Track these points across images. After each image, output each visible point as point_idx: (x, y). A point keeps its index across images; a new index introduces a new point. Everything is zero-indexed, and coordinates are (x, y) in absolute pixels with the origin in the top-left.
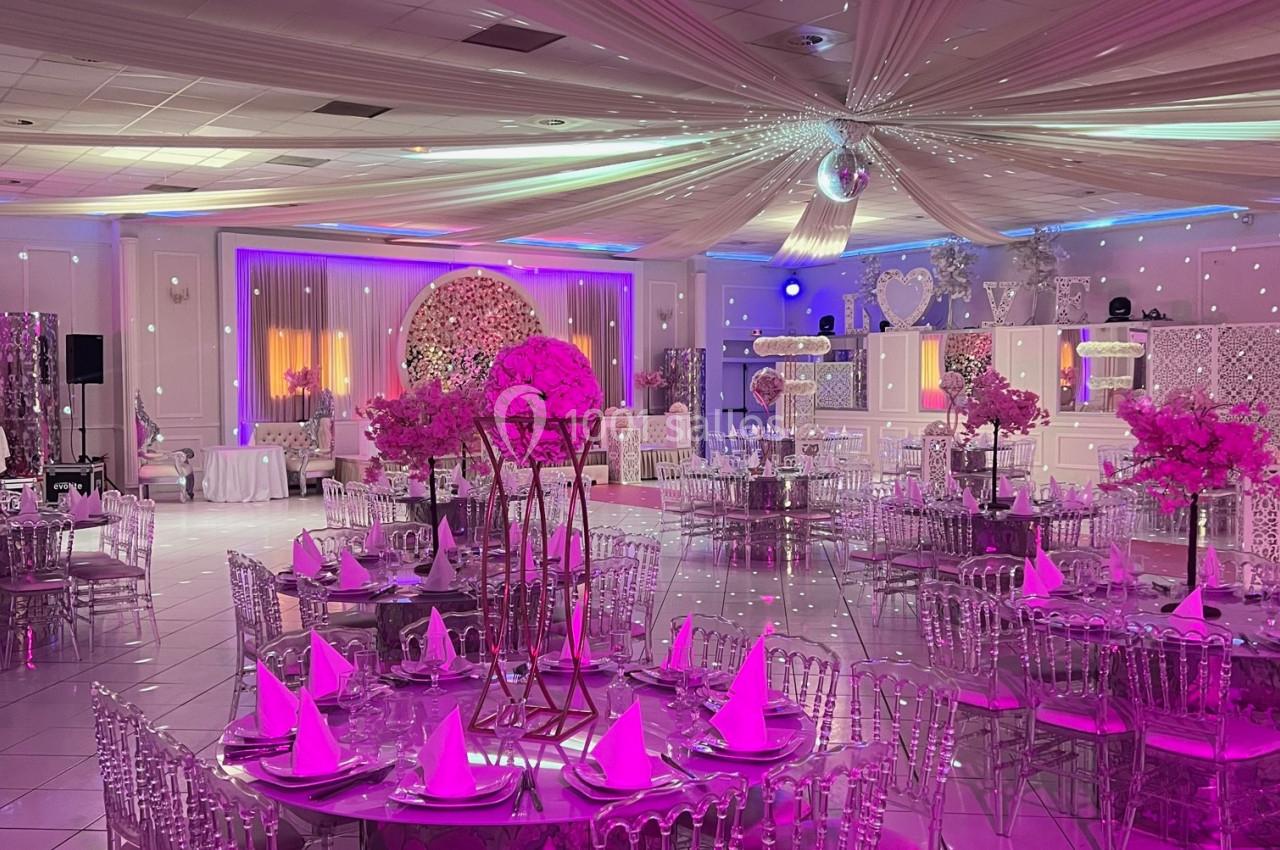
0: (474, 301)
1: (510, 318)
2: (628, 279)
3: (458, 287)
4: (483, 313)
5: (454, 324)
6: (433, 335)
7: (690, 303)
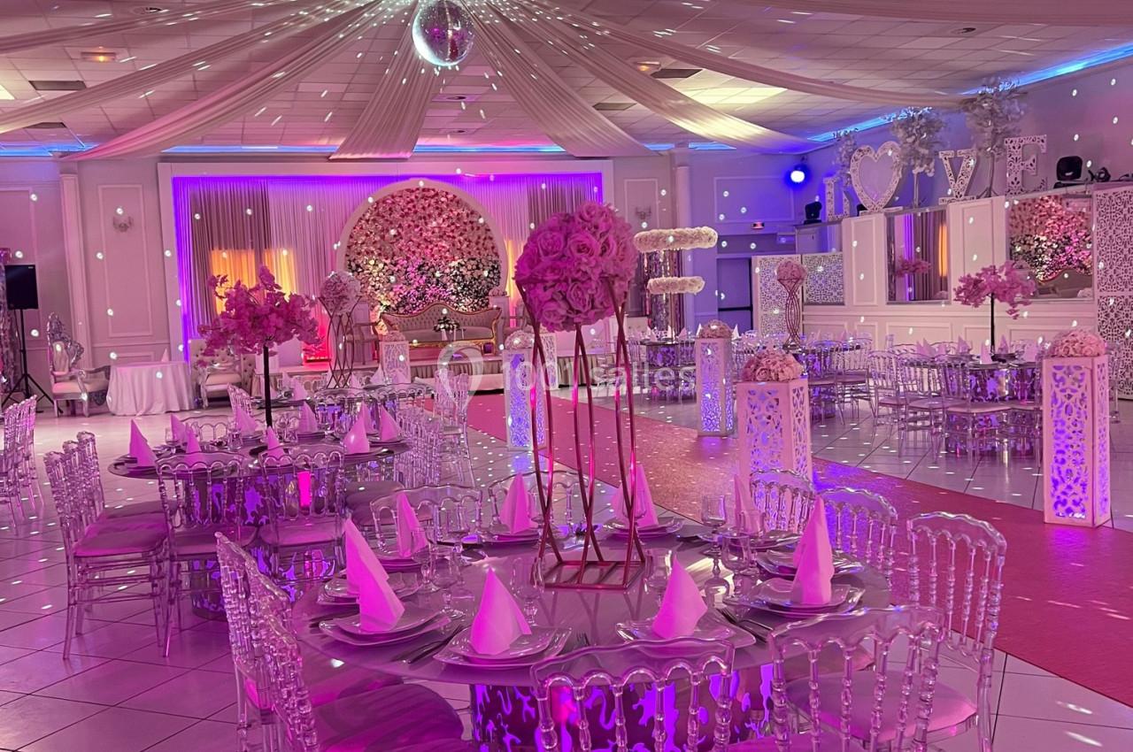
0: (416, 212)
1: (457, 227)
2: (597, 178)
3: (398, 199)
4: (426, 224)
5: (395, 236)
6: (372, 249)
7: (673, 199)
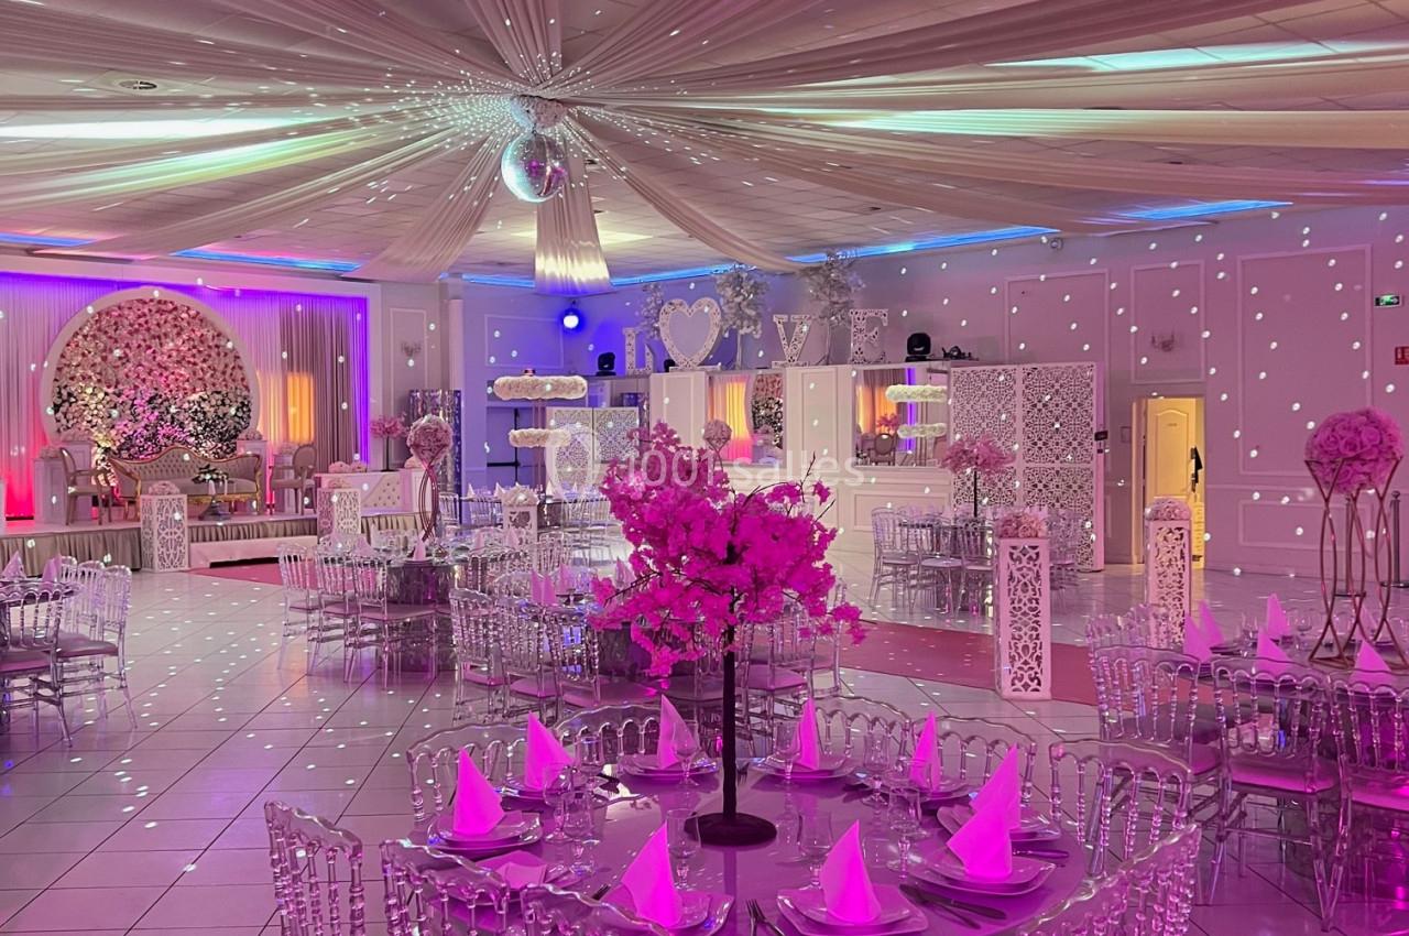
0: (148, 330)
1: (199, 352)
2: (361, 304)
3: (126, 312)
4: (161, 345)
5: (120, 358)
6: (90, 373)
7: (444, 337)
